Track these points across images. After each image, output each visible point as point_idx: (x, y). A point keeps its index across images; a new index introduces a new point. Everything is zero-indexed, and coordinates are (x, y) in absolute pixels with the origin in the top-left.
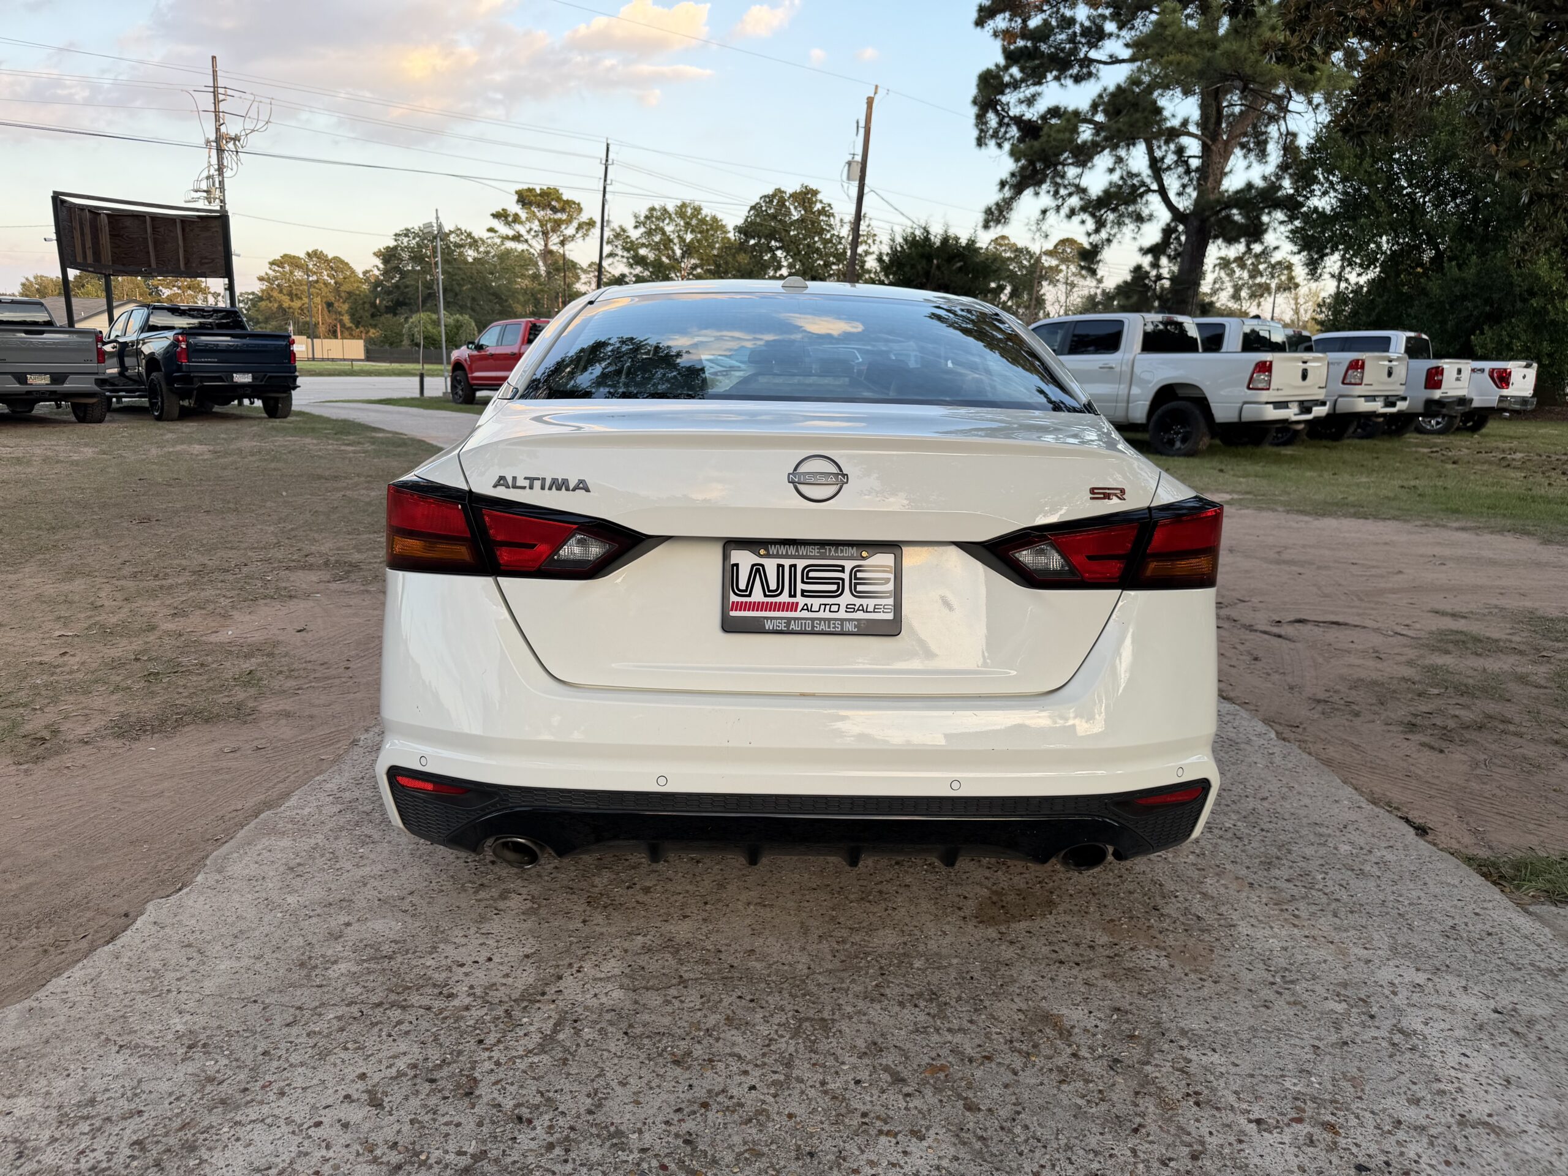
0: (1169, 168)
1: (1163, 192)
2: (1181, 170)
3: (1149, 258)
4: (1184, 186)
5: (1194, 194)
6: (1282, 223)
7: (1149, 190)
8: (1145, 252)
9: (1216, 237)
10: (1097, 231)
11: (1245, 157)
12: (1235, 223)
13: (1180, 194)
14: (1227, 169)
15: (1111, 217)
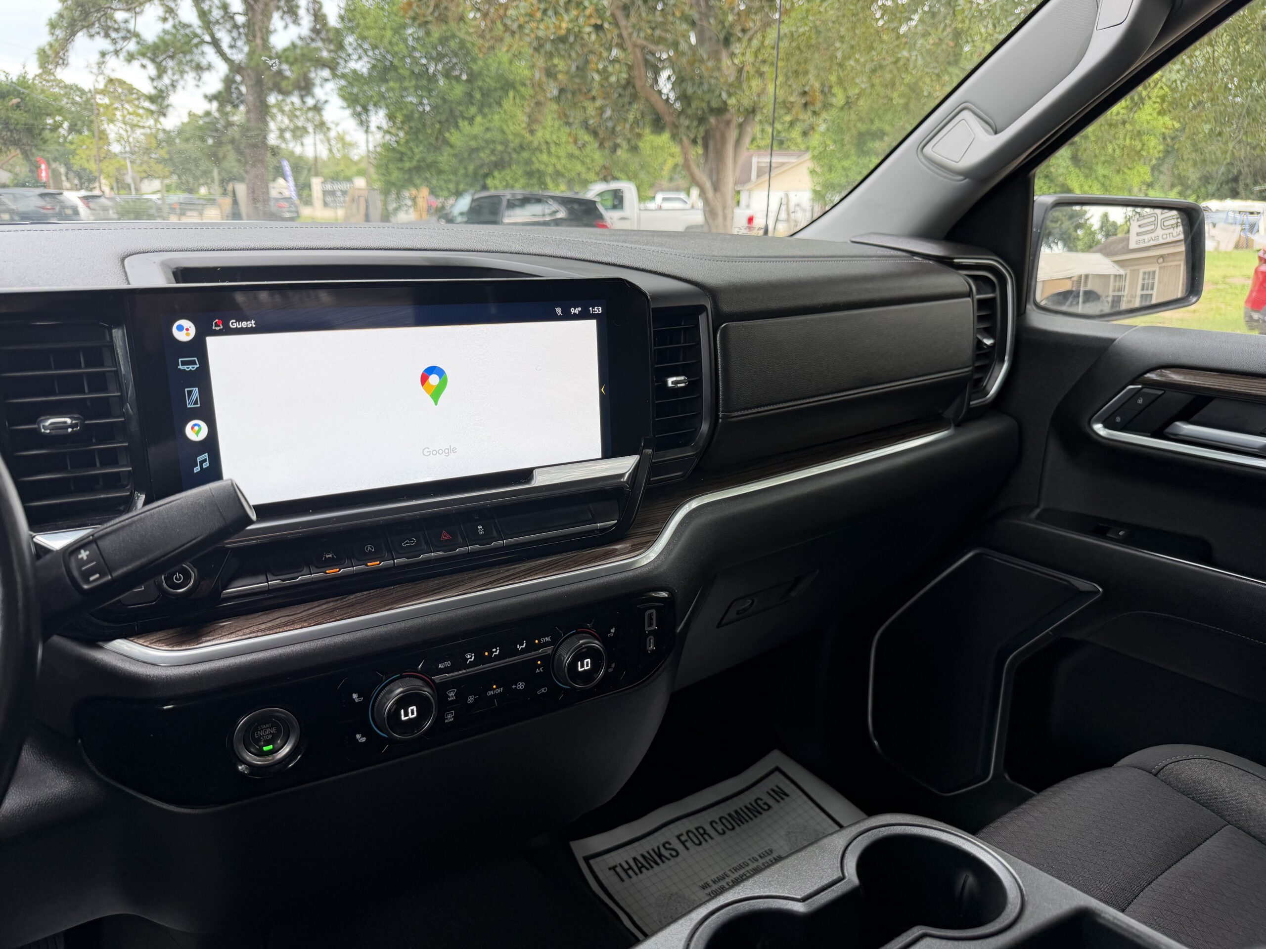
0: (217, 22)
1: (215, 43)
2: (228, 26)
3: (215, 105)
4: (234, 39)
5: (246, 49)
6: (327, 80)
7: (203, 42)
8: (210, 98)
9: (271, 90)
10: (160, 77)
11: (282, 18)
12: (287, 78)
13: (232, 47)
14: (272, 27)
15: (170, 63)
